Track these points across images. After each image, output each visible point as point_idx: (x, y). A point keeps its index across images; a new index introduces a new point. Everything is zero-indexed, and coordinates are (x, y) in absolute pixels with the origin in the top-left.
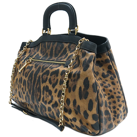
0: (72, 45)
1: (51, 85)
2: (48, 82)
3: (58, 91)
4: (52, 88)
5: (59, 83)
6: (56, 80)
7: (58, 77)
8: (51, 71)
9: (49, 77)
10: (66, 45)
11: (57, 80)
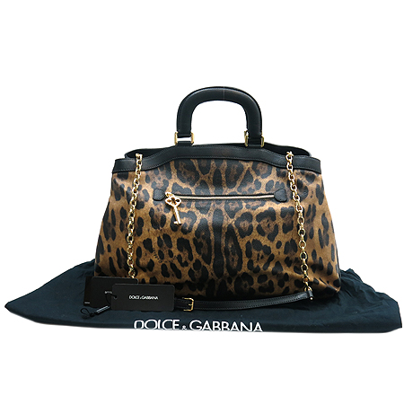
0: (259, 165)
1: (266, 238)
2: (255, 233)
3: (283, 244)
4: (269, 241)
5: (281, 231)
6: (272, 227)
7: (277, 222)
8: (255, 213)
9: (255, 223)
10: (248, 165)
11: (276, 226)
